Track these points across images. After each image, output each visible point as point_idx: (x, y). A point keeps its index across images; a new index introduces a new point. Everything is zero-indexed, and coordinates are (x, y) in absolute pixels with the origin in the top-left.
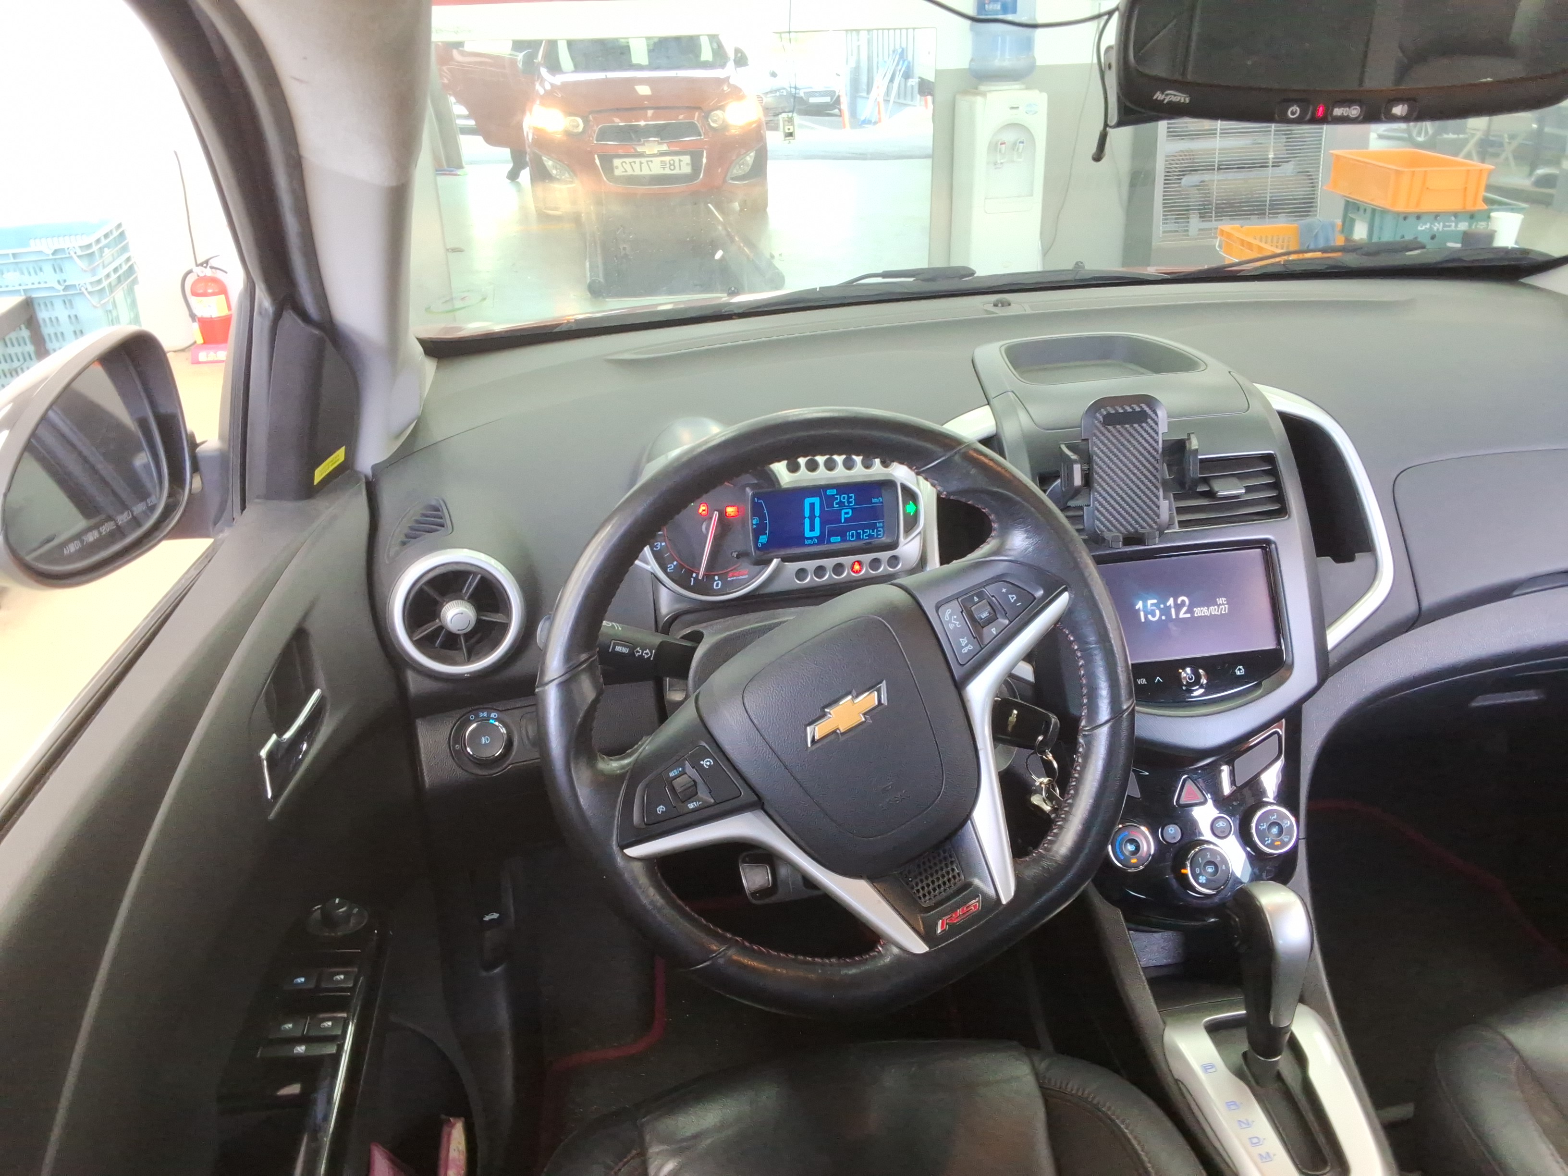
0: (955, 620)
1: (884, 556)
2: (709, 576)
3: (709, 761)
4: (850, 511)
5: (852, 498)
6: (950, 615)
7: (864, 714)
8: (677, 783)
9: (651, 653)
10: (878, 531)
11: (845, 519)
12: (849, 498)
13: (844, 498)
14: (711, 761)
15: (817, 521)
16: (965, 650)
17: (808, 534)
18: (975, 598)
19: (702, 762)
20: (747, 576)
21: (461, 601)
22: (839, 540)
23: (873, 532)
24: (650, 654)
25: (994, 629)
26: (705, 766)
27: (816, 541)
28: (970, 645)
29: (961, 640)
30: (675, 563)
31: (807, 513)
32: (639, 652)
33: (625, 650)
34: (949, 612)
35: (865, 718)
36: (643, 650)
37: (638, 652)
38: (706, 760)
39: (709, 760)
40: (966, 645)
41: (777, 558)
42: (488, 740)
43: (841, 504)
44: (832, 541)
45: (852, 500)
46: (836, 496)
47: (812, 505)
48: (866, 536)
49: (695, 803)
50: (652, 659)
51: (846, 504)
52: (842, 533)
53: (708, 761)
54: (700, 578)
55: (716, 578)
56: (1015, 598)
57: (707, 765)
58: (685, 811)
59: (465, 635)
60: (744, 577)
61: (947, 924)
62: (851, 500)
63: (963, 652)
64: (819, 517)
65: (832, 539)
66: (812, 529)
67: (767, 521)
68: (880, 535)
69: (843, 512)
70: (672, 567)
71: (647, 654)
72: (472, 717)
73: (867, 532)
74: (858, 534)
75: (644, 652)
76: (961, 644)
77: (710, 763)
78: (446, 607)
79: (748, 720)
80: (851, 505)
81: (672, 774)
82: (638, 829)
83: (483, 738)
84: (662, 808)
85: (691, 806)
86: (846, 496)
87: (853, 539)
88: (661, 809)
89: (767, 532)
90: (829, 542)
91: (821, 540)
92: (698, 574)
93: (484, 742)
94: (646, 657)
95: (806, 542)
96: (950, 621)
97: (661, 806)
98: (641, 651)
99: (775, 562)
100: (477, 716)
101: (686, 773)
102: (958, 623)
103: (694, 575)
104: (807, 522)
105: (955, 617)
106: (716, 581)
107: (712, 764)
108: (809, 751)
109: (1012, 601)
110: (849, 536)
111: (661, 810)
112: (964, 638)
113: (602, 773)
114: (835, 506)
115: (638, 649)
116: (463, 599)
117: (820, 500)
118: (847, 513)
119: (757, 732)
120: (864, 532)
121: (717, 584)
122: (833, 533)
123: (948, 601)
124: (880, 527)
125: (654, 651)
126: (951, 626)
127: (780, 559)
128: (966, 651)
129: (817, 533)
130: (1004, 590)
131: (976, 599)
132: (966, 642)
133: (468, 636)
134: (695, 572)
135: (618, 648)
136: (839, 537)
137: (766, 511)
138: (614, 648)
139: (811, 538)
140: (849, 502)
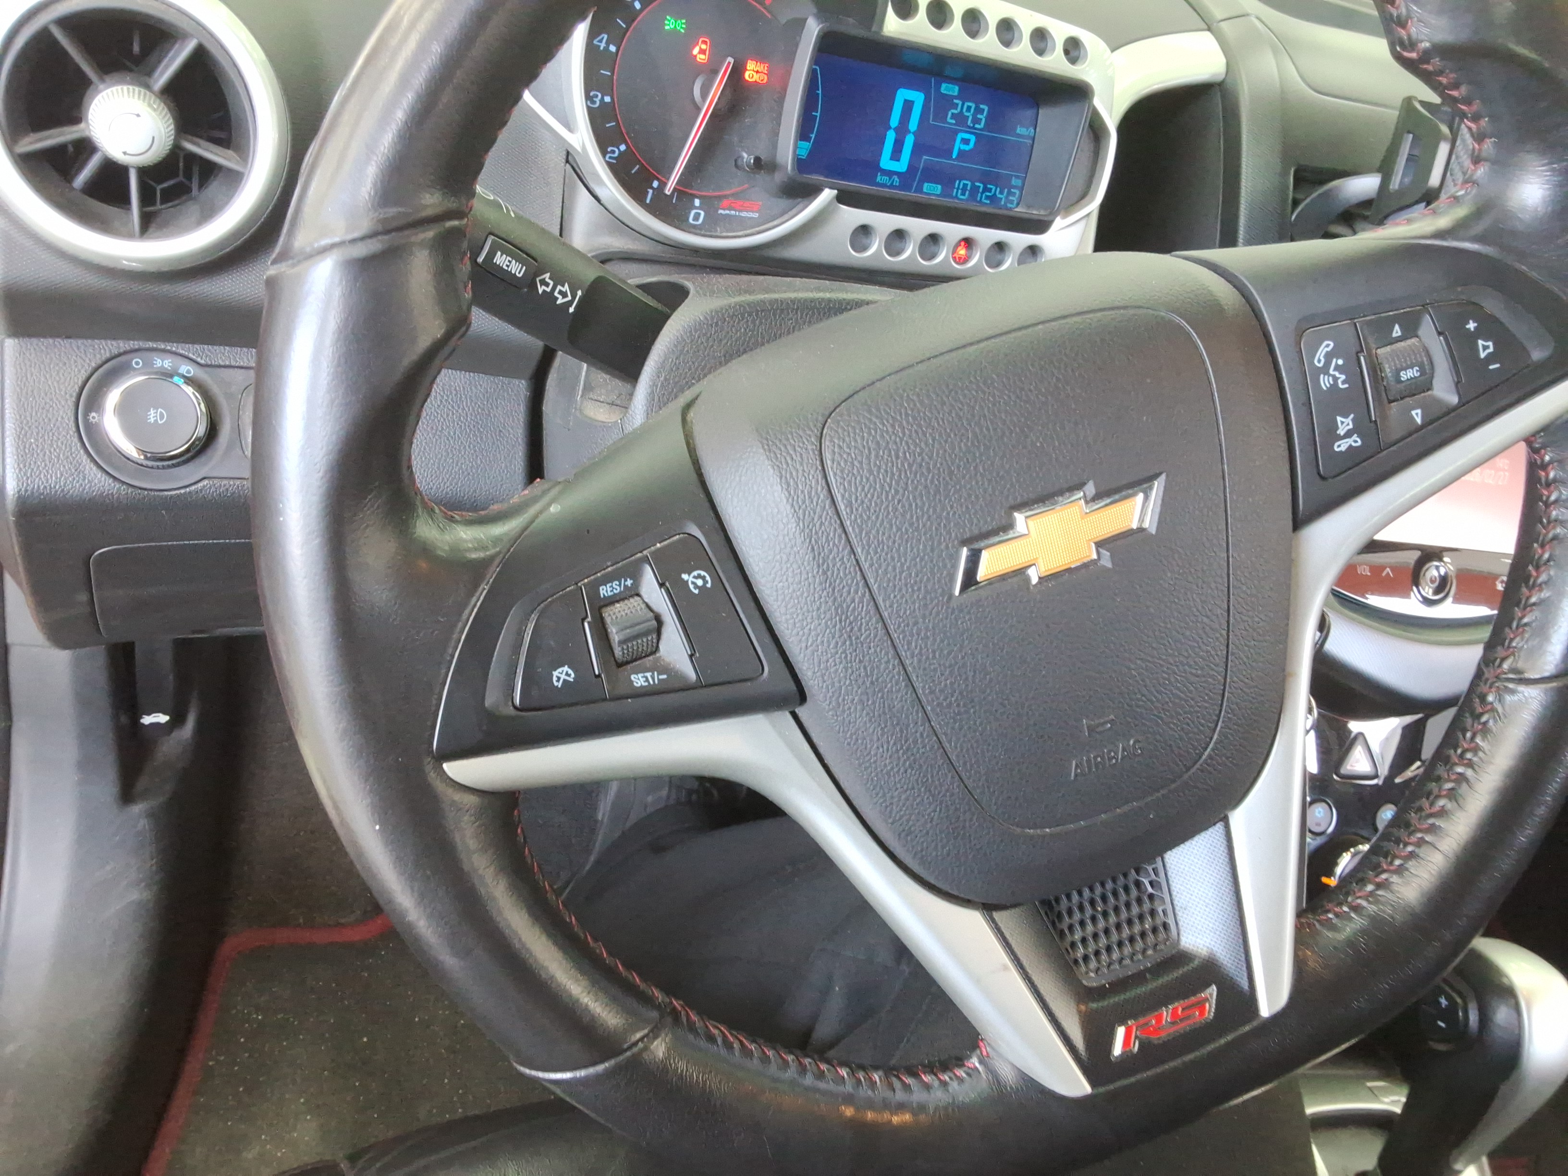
0: (1337, 368)
1: (1018, 240)
2: (684, 192)
3: (703, 578)
4: (973, 139)
5: (982, 114)
6: (1329, 357)
7: (1099, 545)
8: (614, 615)
9: (574, 297)
10: (1010, 193)
11: (961, 152)
12: (979, 111)
13: (969, 108)
14: (708, 578)
15: (909, 141)
16: (1342, 446)
17: (886, 162)
18: (1397, 327)
19: (685, 577)
20: (756, 215)
21: (143, 91)
22: (939, 192)
23: (1001, 193)
24: (569, 298)
25: (1419, 411)
26: (691, 587)
27: (896, 180)
28: (1355, 437)
29: (1339, 419)
30: (623, 147)
31: (894, 121)
32: (547, 285)
33: (516, 269)
34: (1327, 346)
35: (1098, 553)
36: (558, 280)
37: (544, 283)
38: (695, 573)
39: (703, 573)
40: (1348, 435)
41: (831, 188)
42: (162, 418)
43: (960, 119)
44: (925, 190)
45: (982, 117)
46: (956, 101)
47: (908, 106)
48: (987, 197)
49: (649, 675)
50: (571, 310)
51: (969, 123)
52: (946, 179)
53: (699, 577)
54: (668, 191)
55: (697, 202)
56: (1491, 350)
57: (696, 586)
58: (621, 690)
59: (144, 172)
60: (751, 215)
61: (1136, 1037)
62: (979, 116)
63: (1336, 449)
64: (914, 133)
65: (926, 185)
66: (896, 155)
67: (818, 114)
68: (1012, 202)
69: (961, 136)
70: (616, 155)
71: (564, 295)
72: (137, 363)
73: (990, 190)
74: (975, 189)
75: (559, 287)
76: (1337, 428)
77: (705, 582)
78: (104, 93)
79: (823, 494)
80: (977, 126)
81: (605, 591)
82: (492, 717)
83: (152, 411)
84: (567, 674)
85: (639, 680)
86: (973, 105)
87: (962, 197)
88: (562, 675)
89: (813, 136)
90: (919, 190)
91: (907, 179)
92: (663, 184)
93: (152, 420)
94: (560, 301)
95: (880, 178)
96: (1325, 370)
97: (566, 668)
98: (551, 283)
99: (827, 195)
100: (148, 364)
101: (638, 595)
102: (1343, 377)
103: (655, 184)
104: (891, 137)
105: (1340, 362)
106: (696, 208)
107: (709, 585)
108: (954, 604)
109: (1483, 355)
110: (958, 189)
111: (563, 677)
112: (1346, 417)
113: (426, 550)
114: (949, 120)
115: (547, 276)
116: (148, 87)
117: (925, 99)
118: (966, 142)
119: (839, 531)
120: (986, 189)
121: (697, 214)
122: (932, 175)
123: (1331, 318)
124: (1015, 187)
125: (579, 293)
126: (1325, 382)
127: (836, 192)
128: (1343, 448)
129: (901, 166)
130: (1472, 326)
131: (1397, 331)
132: (1351, 426)
133: (148, 173)
134: (658, 179)
135: (501, 259)
136: (939, 187)
137: (820, 92)
138: (491, 255)
139: (890, 173)
140: (976, 121)
